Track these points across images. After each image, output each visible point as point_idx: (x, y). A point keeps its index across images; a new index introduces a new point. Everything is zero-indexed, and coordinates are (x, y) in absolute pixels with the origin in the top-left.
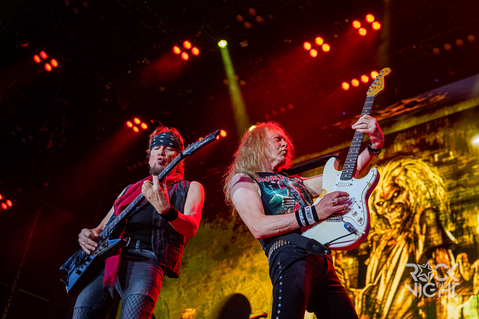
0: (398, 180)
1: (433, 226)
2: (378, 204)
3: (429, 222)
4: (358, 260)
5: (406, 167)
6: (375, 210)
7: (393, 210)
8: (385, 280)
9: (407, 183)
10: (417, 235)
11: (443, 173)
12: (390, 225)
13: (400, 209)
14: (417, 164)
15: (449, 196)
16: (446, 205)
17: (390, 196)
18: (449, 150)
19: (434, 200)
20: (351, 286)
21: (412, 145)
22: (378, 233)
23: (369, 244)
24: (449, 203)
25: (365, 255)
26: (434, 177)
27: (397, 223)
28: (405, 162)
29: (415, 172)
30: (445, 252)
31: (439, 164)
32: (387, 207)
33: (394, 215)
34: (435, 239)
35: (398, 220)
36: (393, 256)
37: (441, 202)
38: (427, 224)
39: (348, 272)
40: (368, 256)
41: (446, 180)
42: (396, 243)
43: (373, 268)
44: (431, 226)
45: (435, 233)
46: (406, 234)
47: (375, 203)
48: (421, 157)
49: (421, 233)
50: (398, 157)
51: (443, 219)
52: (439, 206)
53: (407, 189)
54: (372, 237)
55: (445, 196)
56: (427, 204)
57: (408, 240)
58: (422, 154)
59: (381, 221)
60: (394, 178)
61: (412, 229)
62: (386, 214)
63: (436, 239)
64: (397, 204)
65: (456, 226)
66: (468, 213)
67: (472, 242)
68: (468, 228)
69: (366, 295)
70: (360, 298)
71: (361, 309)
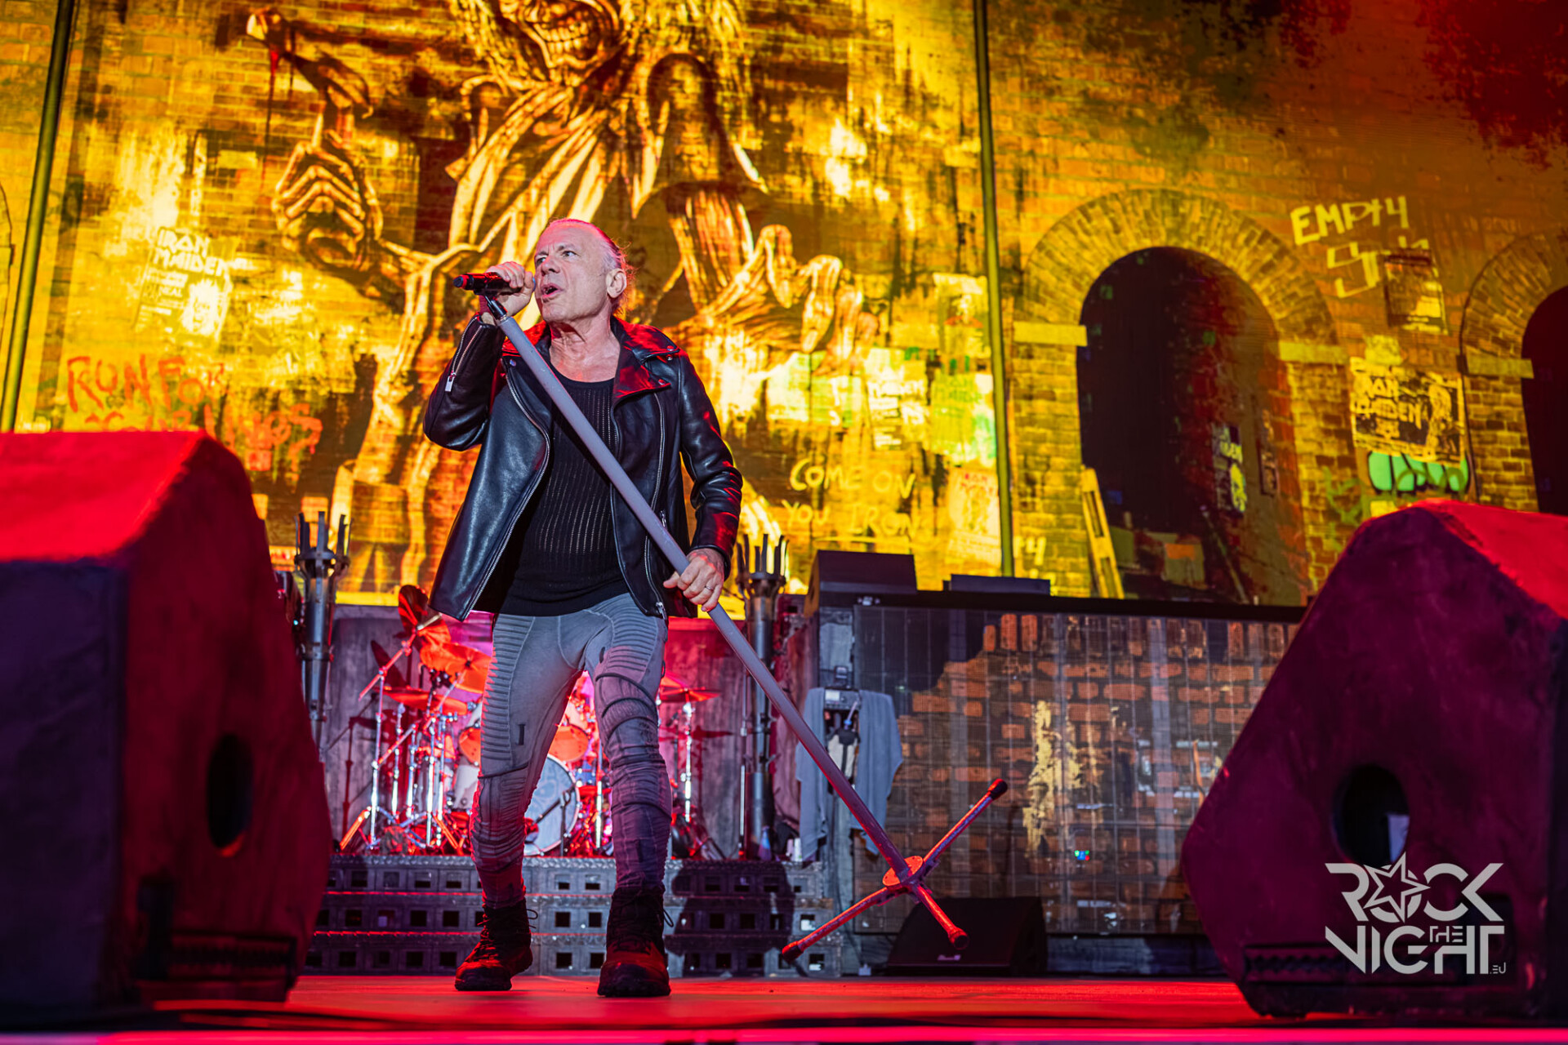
1: (695, 117)
3: (681, 102)
4: (419, 152)
7: (558, 22)
8: (518, 244)
10: (639, 130)
12: (545, 70)
13: (584, 27)
15: (749, 40)
16: (740, 65)
19: (702, 37)
20: (388, 235)
22: (501, 84)
23: (463, 110)
24: (747, 62)
25: (447, 143)
27: (570, 69)
30: (727, 207)
32: (535, 2)
33: (561, 41)
34: (698, 158)
35: (575, 62)
36: (554, 175)
37: (725, 49)
38: (672, 106)
39: (378, 184)
40: (458, 148)
42: (565, 136)
43: (476, 195)
44: (687, 116)
45: (698, 141)
46: (602, 115)
49: (654, 127)
52: (717, 61)
54: (477, 90)
55: (736, 34)
56: (678, 41)
57: (606, 136)
59: (512, 42)
61: (624, 107)
62: (529, 25)
63: (701, 161)
64: (572, 5)
65: (764, 138)
66: (804, 112)
67: (809, 200)
68: (799, 154)
69: (447, 276)
70: (426, 282)
71: (425, 318)
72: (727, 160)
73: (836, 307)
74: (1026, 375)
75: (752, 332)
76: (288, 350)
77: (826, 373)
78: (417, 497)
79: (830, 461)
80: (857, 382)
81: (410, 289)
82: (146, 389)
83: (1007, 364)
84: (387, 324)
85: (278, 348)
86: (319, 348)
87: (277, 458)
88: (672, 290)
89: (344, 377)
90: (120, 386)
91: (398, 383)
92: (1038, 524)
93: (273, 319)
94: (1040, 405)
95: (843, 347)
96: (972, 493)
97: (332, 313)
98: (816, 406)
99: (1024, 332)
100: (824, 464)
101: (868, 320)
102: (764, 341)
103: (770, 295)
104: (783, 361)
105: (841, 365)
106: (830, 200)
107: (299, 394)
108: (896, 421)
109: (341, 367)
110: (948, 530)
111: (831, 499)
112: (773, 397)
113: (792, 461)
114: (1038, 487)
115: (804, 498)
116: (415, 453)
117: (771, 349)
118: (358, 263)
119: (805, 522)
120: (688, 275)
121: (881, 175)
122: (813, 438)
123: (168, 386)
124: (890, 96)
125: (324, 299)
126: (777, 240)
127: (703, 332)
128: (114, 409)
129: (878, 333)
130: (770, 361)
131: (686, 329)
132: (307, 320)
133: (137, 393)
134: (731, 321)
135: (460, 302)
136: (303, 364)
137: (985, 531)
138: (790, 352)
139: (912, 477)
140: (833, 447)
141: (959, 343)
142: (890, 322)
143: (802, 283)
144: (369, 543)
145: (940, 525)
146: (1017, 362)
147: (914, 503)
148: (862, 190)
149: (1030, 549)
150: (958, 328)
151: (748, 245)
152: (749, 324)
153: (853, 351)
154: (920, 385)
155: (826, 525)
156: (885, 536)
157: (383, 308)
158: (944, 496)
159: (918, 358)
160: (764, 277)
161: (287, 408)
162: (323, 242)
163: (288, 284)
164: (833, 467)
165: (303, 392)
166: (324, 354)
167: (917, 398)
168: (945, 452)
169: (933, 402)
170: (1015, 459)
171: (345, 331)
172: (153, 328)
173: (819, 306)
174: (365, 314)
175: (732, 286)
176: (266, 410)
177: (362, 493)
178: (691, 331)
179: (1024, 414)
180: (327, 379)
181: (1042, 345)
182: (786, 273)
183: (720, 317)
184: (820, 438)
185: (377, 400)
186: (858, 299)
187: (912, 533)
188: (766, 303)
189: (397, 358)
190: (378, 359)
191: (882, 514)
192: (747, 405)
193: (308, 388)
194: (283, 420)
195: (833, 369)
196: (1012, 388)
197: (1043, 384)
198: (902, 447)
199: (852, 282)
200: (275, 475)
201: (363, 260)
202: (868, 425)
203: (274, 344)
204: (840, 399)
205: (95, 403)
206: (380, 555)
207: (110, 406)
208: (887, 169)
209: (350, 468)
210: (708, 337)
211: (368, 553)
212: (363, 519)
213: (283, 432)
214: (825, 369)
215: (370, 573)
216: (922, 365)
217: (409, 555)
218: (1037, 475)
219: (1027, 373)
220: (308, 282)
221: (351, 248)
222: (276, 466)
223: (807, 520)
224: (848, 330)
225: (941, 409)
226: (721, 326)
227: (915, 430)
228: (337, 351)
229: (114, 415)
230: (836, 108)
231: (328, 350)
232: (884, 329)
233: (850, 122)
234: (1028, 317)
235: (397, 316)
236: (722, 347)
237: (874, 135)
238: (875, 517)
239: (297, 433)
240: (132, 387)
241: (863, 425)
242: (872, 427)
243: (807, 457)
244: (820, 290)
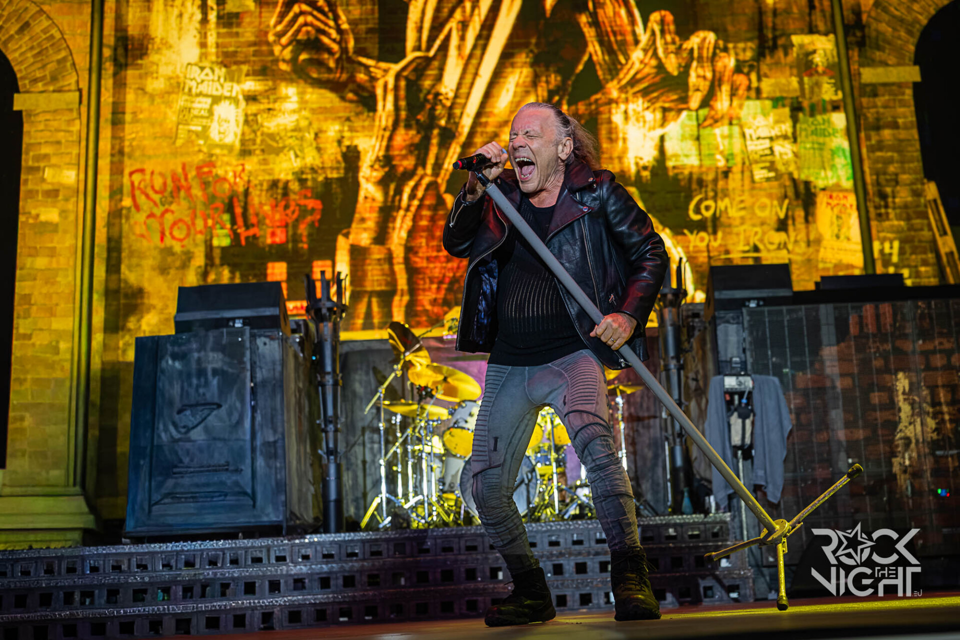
8: (460, 48)
20: (359, 51)
43: (423, 12)
69: (407, 78)
70: (391, 85)
71: (393, 113)
73: (714, 71)
74: (873, 110)
75: (648, 98)
76: (291, 148)
77: (711, 125)
78: (399, 253)
79: (720, 195)
80: (736, 130)
81: (379, 92)
82: (189, 189)
83: (857, 102)
84: (364, 121)
85: (284, 147)
86: (314, 145)
87: (290, 233)
88: (582, 71)
89: (335, 165)
90: (169, 189)
91: (377, 166)
92: (892, 230)
93: (278, 125)
94: (887, 133)
95: (722, 103)
96: (836, 210)
97: (321, 117)
98: (705, 151)
99: (869, 75)
100: (715, 199)
101: (741, 79)
102: (659, 104)
103: (660, 67)
105: (722, 117)
107: (302, 182)
108: (769, 158)
109: (333, 157)
110: (819, 241)
111: (723, 225)
112: (670, 147)
113: (689, 198)
114: (890, 200)
115: (700, 226)
116: (394, 219)
117: (665, 110)
118: (338, 75)
120: (595, 58)
122: (704, 177)
123: (205, 185)
125: (315, 106)
127: (611, 102)
128: (167, 206)
129: (749, 88)
131: (597, 101)
132: (304, 123)
133: (182, 193)
134: (631, 91)
135: (418, 98)
136: (304, 158)
137: (848, 239)
138: (680, 111)
139: (786, 202)
140: (721, 184)
141: (816, 90)
142: (759, 79)
144: (366, 292)
145: (812, 237)
146: (865, 101)
147: (790, 222)
149: (887, 250)
150: (815, 78)
151: (639, 28)
152: (645, 93)
153: (731, 105)
154: (787, 127)
155: (720, 245)
156: (769, 251)
157: (360, 109)
158: (814, 215)
159: (784, 106)
161: (295, 193)
162: (310, 61)
163: (287, 97)
164: (722, 200)
165: (306, 180)
166: (319, 149)
167: (785, 137)
168: (812, 179)
169: (799, 140)
170: (868, 179)
171: (333, 129)
172: (189, 142)
173: (701, 72)
174: (347, 115)
175: (630, 63)
176: (279, 197)
177: (358, 254)
178: (600, 102)
179: (873, 142)
180: (323, 168)
181: (885, 85)
183: (622, 89)
184: (710, 177)
185: (362, 181)
186: (731, 62)
187: (790, 247)
188: (657, 74)
189: (374, 146)
190: (360, 148)
191: (764, 233)
193: (309, 177)
194: (292, 204)
195: (716, 121)
196: (862, 122)
197: (888, 116)
198: (776, 178)
200: (290, 246)
201: (342, 73)
202: (747, 163)
203: (281, 145)
204: (723, 145)
205: (152, 204)
206: (374, 300)
207: (163, 205)
209: (347, 235)
210: (614, 105)
211: (365, 300)
212: (360, 273)
213: (293, 212)
214: (709, 122)
215: (369, 315)
216: (787, 110)
217: (397, 298)
218: (888, 190)
219: (875, 107)
220: (301, 94)
221: (332, 64)
222: (290, 238)
223: (704, 244)
224: (726, 88)
225: (806, 145)
226: (623, 96)
227: (786, 164)
228: (328, 146)
229: (167, 211)
231: (322, 146)
232: (755, 84)
234: (871, 63)
235: (371, 114)
236: (626, 112)
238: (759, 236)
239: (304, 212)
240: (178, 188)
241: (744, 163)
242: (751, 164)
243: (701, 193)
244: (700, 59)
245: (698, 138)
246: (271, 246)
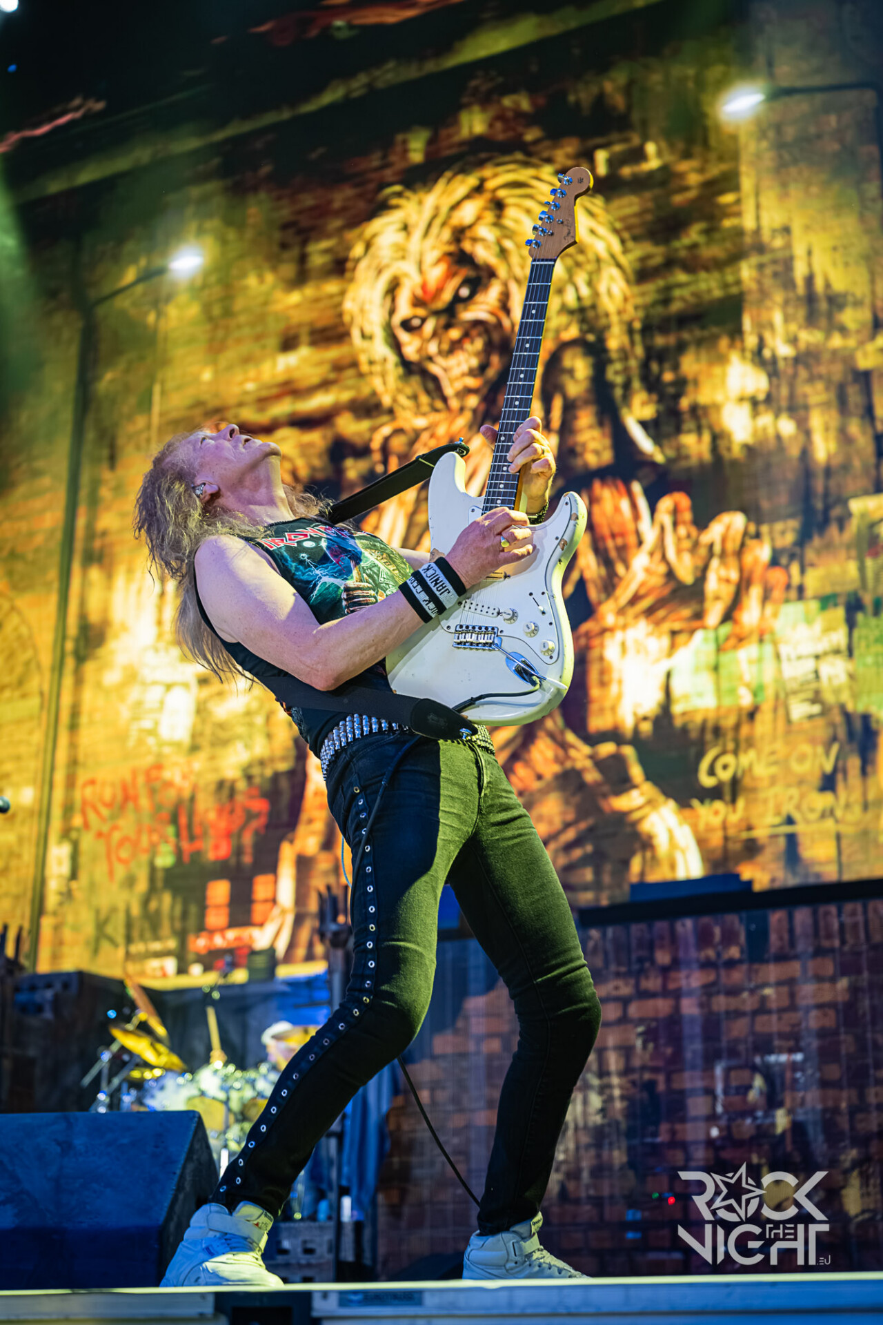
0: (475, 240)
1: (587, 402)
2: (406, 325)
3: (574, 389)
5: (502, 193)
6: (396, 346)
7: (455, 346)
9: (503, 252)
11: (622, 219)
12: (445, 399)
13: (479, 344)
14: (534, 183)
15: (639, 301)
16: (630, 331)
17: (447, 296)
18: (646, 138)
19: (591, 314)
21: (519, 114)
22: (406, 426)
23: (375, 464)
24: (637, 325)
26: (592, 232)
27: (469, 391)
28: (498, 177)
29: (528, 211)
30: (622, 488)
31: (607, 187)
32: (435, 334)
33: (459, 364)
34: (592, 445)
35: (472, 382)
37: (614, 319)
38: (565, 397)
41: (630, 244)
44: (579, 403)
45: (591, 427)
47: (397, 320)
48: (549, 161)
50: (471, 159)
51: (619, 380)
52: (607, 335)
53: (502, 271)
54: (387, 440)
55: (626, 299)
56: (567, 327)
58: (556, 146)
59: (415, 381)
60: (459, 233)
62: (430, 359)
63: (595, 446)
64: (467, 325)
65: (660, 401)
66: (698, 360)
67: (707, 456)
68: (695, 409)
72: (621, 439)
75: (653, 618)
76: (241, 737)
77: (735, 647)
79: (743, 745)
80: (768, 649)
82: (135, 799)
85: (233, 738)
86: (265, 730)
87: (235, 844)
89: (285, 754)
90: (118, 801)
93: (228, 711)
95: (751, 614)
98: (725, 685)
100: (736, 752)
101: (777, 576)
102: (667, 626)
103: (670, 574)
104: (686, 643)
106: (729, 449)
107: (250, 779)
108: (814, 685)
109: (282, 745)
111: (746, 790)
112: (677, 689)
113: (700, 755)
115: (715, 794)
117: (674, 633)
119: (716, 821)
120: (587, 572)
121: (784, 403)
122: (723, 723)
123: (152, 792)
124: (790, 310)
126: (675, 512)
128: (114, 822)
129: (788, 587)
130: (673, 646)
131: (588, 632)
133: (130, 805)
134: (632, 612)
136: (253, 749)
138: (692, 632)
139: (836, 747)
140: (745, 730)
141: (882, 576)
142: (803, 571)
143: (703, 551)
145: (871, 797)
147: (840, 777)
148: (765, 429)
150: (881, 558)
151: (645, 525)
152: (649, 612)
153: (763, 614)
154: (840, 637)
155: (741, 820)
156: (808, 821)
158: (874, 762)
159: (836, 606)
160: (664, 558)
161: (241, 794)
164: (746, 751)
165: (254, 776)
166: (269, 736)
167: (838, 652)
168: (874, 710)
169: (857, 653)
172: (140, 742)
173: (723, 573)
175: (631, 574)
176: (226, 800)
177: (303, 866)
178: (592, 633)
180: (272, 759)
182: (687, 544)
183: (621, 612)
184: (730, 722)
187: (839, 813)
188: (666, 584)
191: (802, 796)
192: (649, 703)
193: (257, 771)
194: (238, 806)
195: (741, 641)
198: (823, 714)
199: (758, 536)
200: (234, 860)
202: (782, 696)
203: (230, 735)
204: (750, 673)
205: (101, 820)
207: (111, 821)
208: (792, 396)
209: (292, 842)
210: (607, 635)
213: (239, 817)
214: (732, 642)
216: (841, 612)
222: (234, 851)
223: (720, 819)
224: (755, 592)
225: (867, 660)
226: (621, 620)
227: (837, 691)
228: (279, 730)
229: (116, 826)
230: (732, 346)
231: (272, 731)
232: (796, 578)
233: (748, 355)
236: (623, 643)
237: (774, 360)
238: (795, 801)
239: (250, 816)
240: (126, 798)
241: (777, 697)
242: (787, 695)
243: (715, 745)
244: (723, 555)
245: (716, 668)
246: (215, 863)
